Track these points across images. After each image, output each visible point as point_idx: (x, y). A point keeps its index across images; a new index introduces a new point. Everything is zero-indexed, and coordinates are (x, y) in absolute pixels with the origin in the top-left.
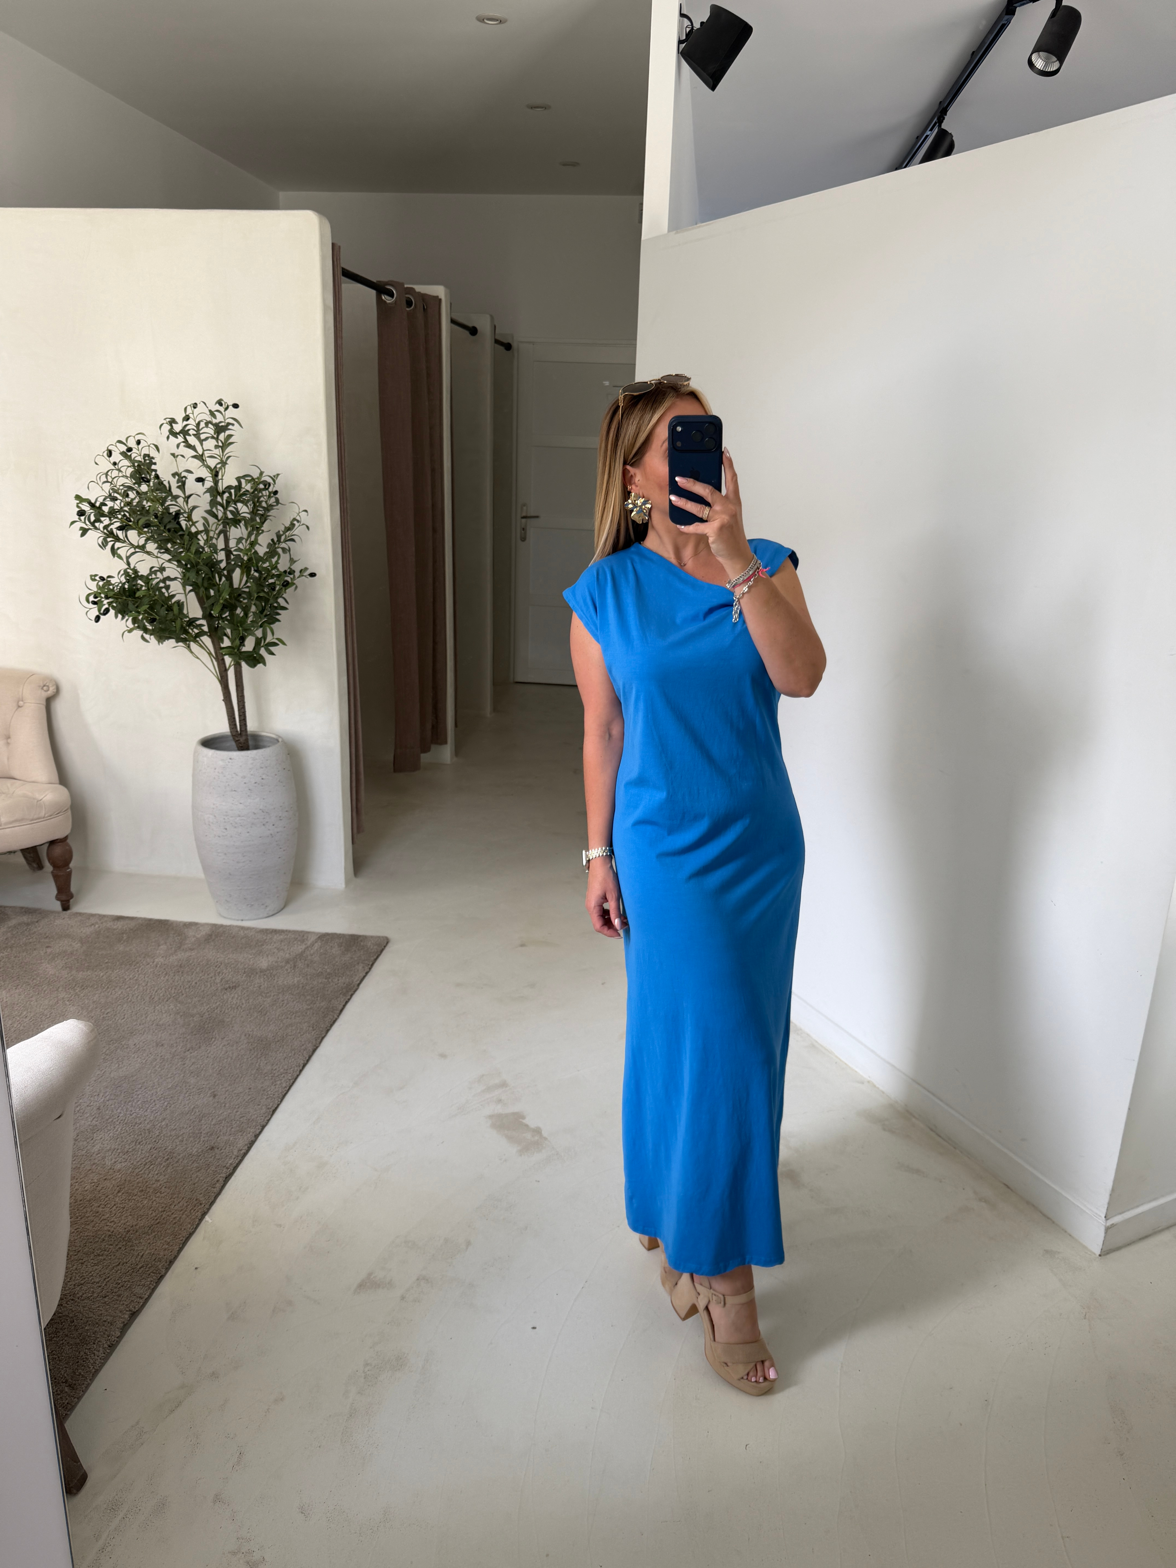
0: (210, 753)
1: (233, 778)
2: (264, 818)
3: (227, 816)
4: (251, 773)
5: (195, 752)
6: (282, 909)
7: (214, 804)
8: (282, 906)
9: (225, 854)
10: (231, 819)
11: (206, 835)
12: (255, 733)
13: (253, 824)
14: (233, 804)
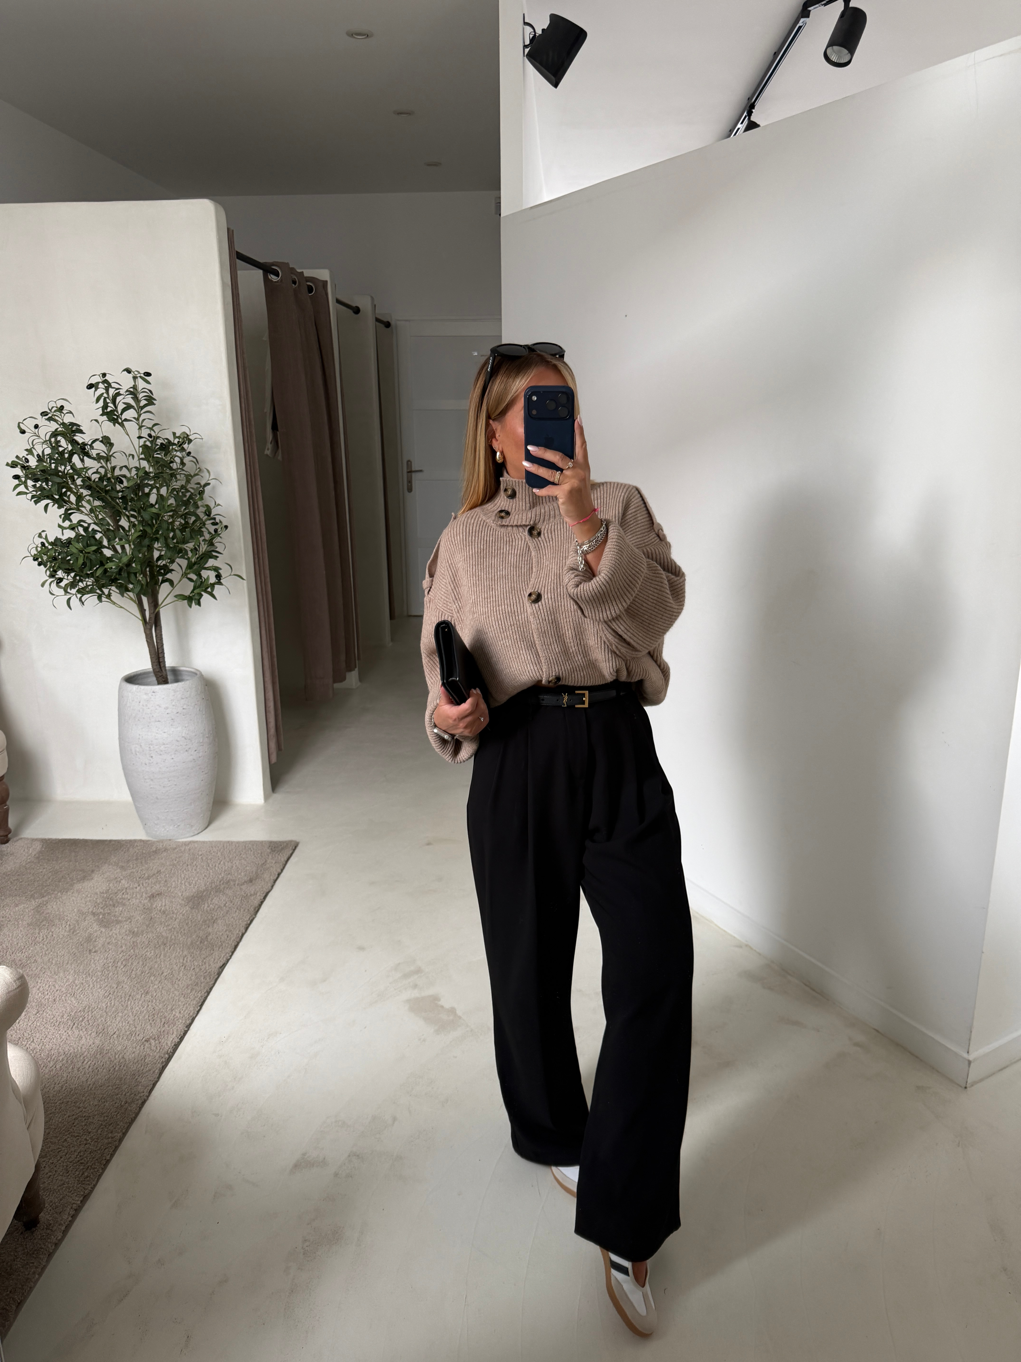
0: (134, 688)
1: (156, 709)
2: (186, 745)
3: (152, 745)
4: (173, 703)
5: (120, 688)
6: (206, 828)
7: (139, 735)
8: (207, 824)
9: (152, 780)
10: (157, 747)
11: (134, 764)
12: (176, 668)
13: (176, 751)
14: (157, 733)
